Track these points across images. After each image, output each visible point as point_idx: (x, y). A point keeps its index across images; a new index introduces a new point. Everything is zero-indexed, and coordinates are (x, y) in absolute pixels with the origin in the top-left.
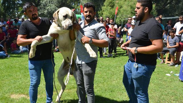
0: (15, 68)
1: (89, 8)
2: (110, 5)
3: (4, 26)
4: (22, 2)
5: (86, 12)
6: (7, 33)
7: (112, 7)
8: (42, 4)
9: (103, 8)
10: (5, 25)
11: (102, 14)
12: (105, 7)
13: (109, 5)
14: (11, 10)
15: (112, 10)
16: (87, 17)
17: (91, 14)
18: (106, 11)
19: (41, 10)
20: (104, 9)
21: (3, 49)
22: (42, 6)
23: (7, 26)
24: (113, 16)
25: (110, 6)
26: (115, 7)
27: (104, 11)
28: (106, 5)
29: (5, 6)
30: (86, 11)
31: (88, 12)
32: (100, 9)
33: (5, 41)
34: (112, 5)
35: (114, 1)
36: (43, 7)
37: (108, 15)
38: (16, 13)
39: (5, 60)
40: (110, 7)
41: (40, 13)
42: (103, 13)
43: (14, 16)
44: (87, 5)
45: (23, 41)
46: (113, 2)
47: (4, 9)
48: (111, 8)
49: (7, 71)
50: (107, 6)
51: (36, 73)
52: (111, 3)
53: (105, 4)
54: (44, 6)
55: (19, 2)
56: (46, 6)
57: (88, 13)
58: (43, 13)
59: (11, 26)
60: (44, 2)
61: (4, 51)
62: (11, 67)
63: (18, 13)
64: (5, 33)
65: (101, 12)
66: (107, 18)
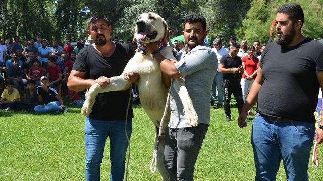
0: (78, 132)
1: (194, 23)
2: (260, 16)
3: (59, 54)
4: (90, 11)
5: (189, 31)
6: (64, 67)
7: (264, 20)
8: (127, 15)
9: (245, 22)
10: (59, 52)
11: (244, 34)
12: (249, 21)
13: (257, 16)
14: (71, 25)
15: (262, 26)
16: (189, 40)
17: (197, 35)
18: (251, 29)
19: (123, 26)
20: (247, 24)
21: (56, 96)
22: (127, 18)
23: (63, 55)
24: (264, 38)
25: (260, 19)
26: (269, 21)
27: (246, 28)
28: (252, 16)
29: (59, 19)
30: (188, 28)
31: (192, 31)
32: (237, 23)
33: (60, 82)
34: (263, 16)
35: (268, 9)
36: (127, 20)
37: (255, 35)
38: (79, 32)
39: (59, 116)
40: (260, 21)
41: (122, 31)
42: (245, 32)
43: (75, 36)
44: (191, 19)
45: (77, 82)
46: (266, 10)
47: (58, 23)
48: (261, 23)
49: (63, 138)
50: (253, 18)
51: (94, 142)
52: (262, 12)
53: (249, 14)
54: (130, 17)
55: (83, 11)
56: (134, 17)
57: (192, 34)
58: (128, 31)
59: (72, 54)
60: (130, 11)
61: (58, 100)
62: (71, 130)
63: (81, 32)
64: (61, 67)
65: (240, 29)
66: (256, 43)
